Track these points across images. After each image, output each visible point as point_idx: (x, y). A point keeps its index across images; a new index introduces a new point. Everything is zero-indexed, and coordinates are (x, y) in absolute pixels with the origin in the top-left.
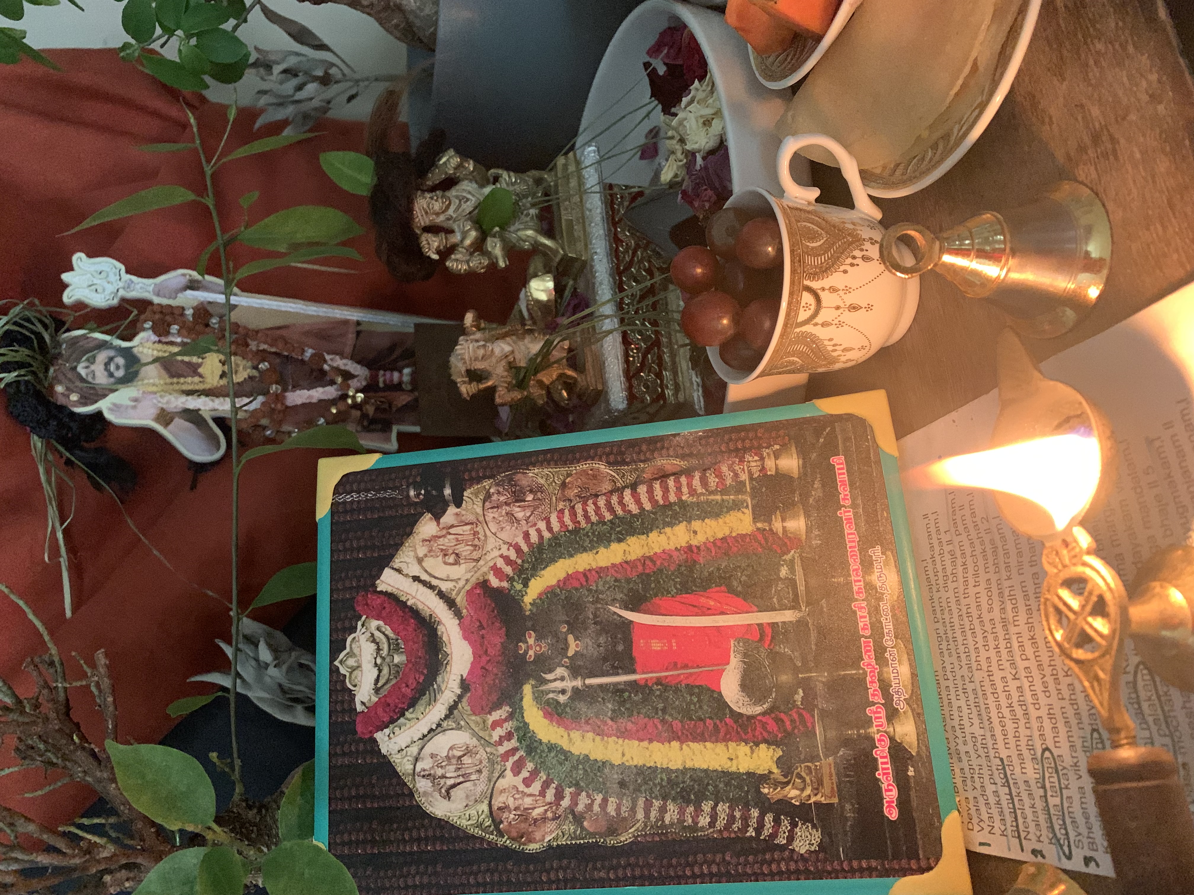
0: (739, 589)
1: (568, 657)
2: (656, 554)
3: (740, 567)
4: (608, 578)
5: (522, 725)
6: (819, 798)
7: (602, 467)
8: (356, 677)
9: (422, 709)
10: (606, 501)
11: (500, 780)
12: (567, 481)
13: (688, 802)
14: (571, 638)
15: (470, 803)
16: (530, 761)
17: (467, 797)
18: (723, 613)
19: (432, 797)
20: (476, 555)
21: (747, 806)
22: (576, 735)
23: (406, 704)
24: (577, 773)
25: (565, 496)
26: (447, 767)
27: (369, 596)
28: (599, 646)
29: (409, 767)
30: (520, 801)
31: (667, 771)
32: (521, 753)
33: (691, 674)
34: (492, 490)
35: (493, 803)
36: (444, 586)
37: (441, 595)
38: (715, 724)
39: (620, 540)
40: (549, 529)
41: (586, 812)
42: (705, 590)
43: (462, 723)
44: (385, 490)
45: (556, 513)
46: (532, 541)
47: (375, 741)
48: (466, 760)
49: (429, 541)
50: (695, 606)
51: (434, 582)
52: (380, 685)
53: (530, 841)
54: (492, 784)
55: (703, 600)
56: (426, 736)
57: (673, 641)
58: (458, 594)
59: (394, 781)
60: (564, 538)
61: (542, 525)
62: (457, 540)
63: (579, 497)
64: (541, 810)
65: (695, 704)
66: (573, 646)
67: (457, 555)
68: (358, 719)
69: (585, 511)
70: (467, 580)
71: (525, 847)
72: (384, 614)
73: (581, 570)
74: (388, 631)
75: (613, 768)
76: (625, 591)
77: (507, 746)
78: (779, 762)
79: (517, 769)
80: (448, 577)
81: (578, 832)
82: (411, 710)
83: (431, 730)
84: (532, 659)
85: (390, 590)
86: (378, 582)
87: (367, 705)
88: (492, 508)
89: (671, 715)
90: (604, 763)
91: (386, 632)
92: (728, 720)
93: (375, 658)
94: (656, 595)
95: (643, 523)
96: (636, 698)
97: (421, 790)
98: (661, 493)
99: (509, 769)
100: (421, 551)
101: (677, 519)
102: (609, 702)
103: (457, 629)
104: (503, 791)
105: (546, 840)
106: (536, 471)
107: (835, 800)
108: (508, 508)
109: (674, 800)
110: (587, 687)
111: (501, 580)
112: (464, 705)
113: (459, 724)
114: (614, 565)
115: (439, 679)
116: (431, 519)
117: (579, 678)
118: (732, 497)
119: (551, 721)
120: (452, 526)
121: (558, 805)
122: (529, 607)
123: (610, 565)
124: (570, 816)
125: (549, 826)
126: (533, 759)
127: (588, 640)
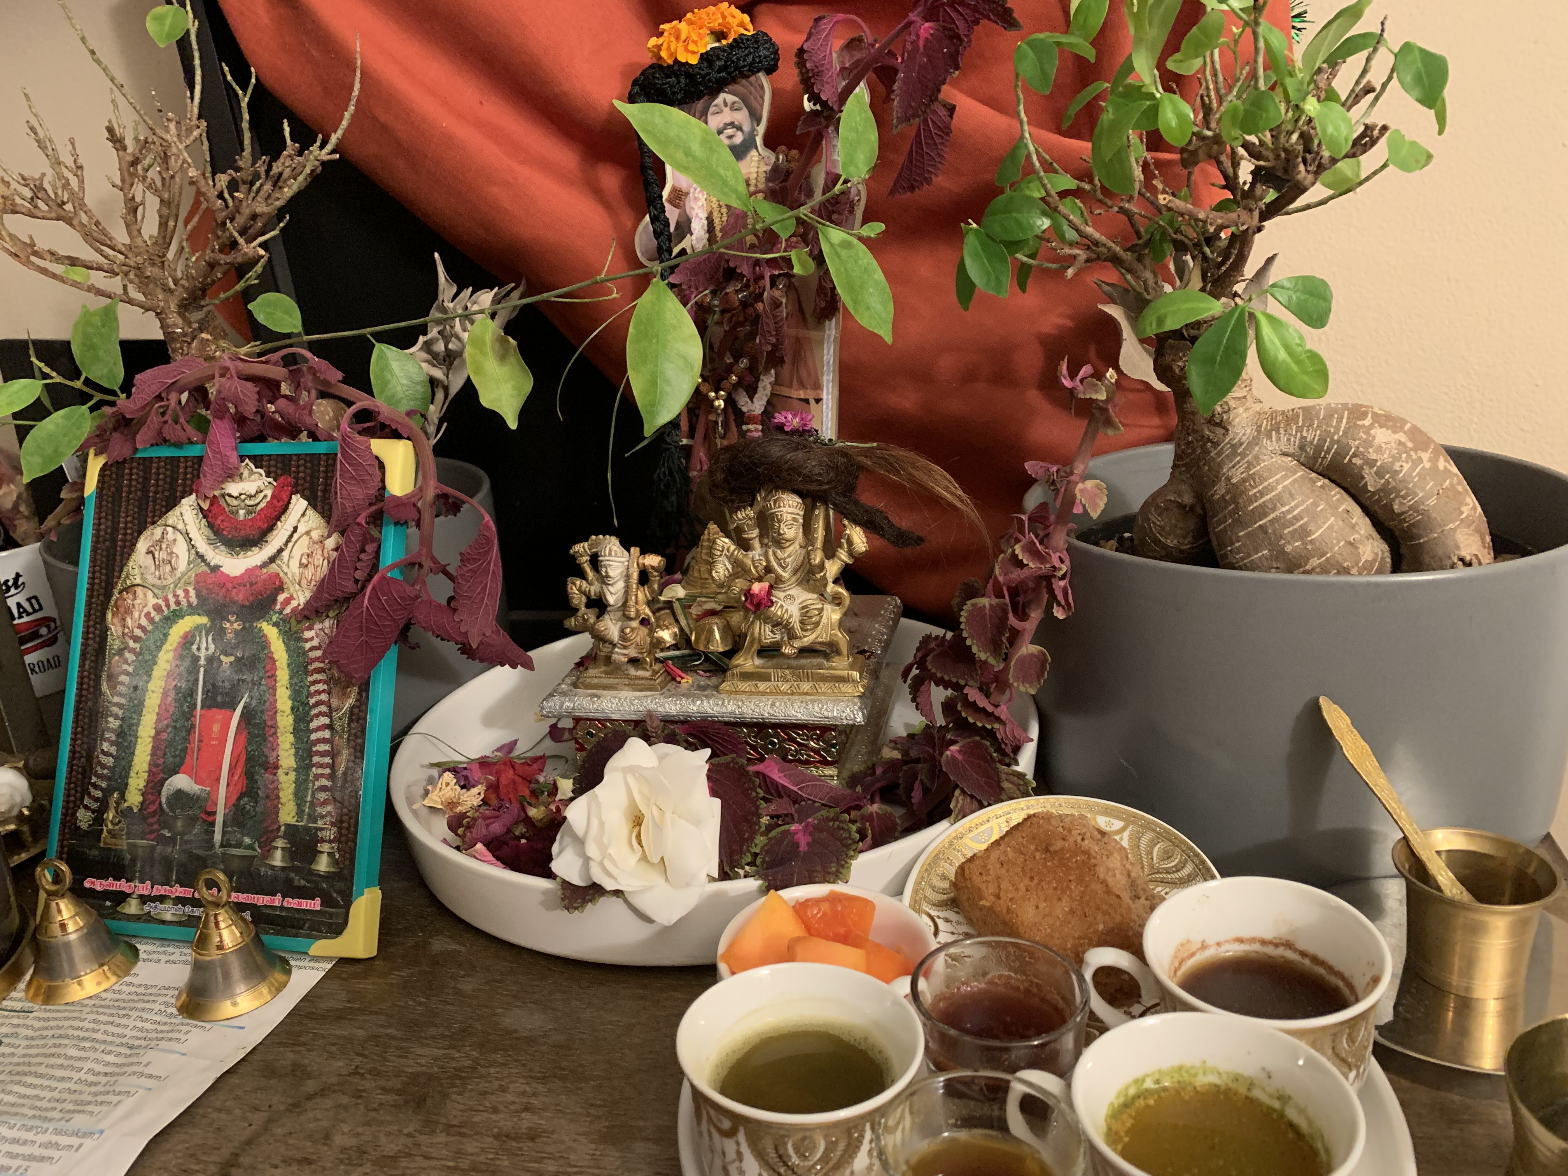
0: (242, 802)
1: (220, 655)
2: (278, 738)
3: (257, 806)
4: (268, 695)
5: (183, 614)
6: (105, 833)
7: (351, 701)
9: (205, 533)
10: (324, 702)
11: (152, 594)
13: (118, 736)
14: (232, 659)
16: (160, 618)
17: (146, 567)
18: (228, 785)
20: (304, 582)
21: (109, 779)
22: (170, 655)
24: (147, 654)
26: (166, 553)
28: (223, 681)
30: (137, 609)
31: (138, 725)
32: (166, 612)
33: (193, 752)
35: (140, 587)
36: (285, 554)
38: (160, 765)
41: (123, 658)
42: (246, 774)
48: (168, 568)
50: (237, 761)
51: (290, 545)
53: (113, 615)
55: (239, 771)
56: (188, 536)
57: (217, 741)
58: (279, 566)
60: (303, 660)
64: (130, 624)
65: (174, 752)
66: (226, 660)
69: (319, 682)
70: (286, 574)
71: (110, 610)
76: (256, 708)
77: (172, 600)
78: (130, 808)
79: (158, 608)
80: (292, 557)
82: (206, 524)
83: (191, 539)
84: (223, 625)
85: (291, 506)
86: (299, 495)
89: (171, 732)
92: (161, 775)
96: (185, 707)
99: (158, 601)
100: (315, 534)
101: (299, 760)
103: (253, 565)
104: (145, 594)
105: (112, 627)
107: (102, 845)
109: (121, 726)
110: (199, 668)
111: (282, 603)
112: (204, 568)
114: (277, 701)
117: (205, 663)
118: (307, 810)
119: (182, 637)
120: (329, 562)
121: (131, 638)
122: (259, 626)
125: (120, 630)
126: (161, 620)
127: (228, 673)
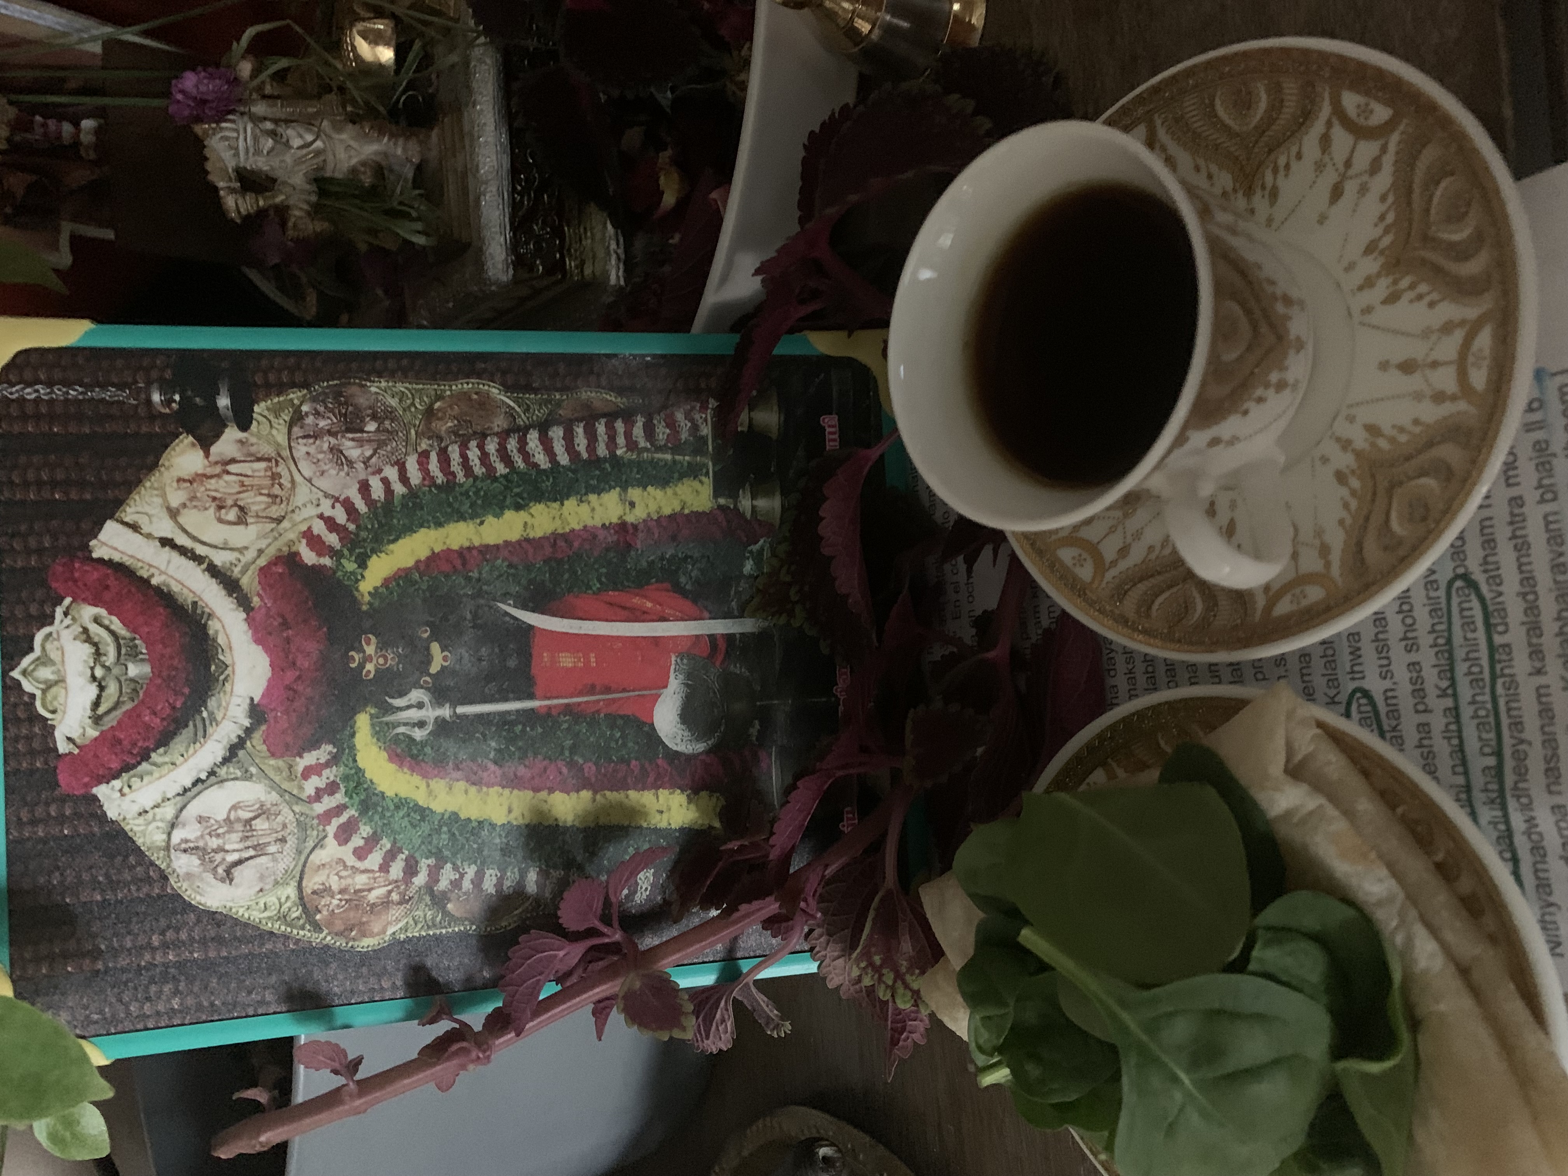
0: (688, 587)
1: (430, 675)
2: (573, 531)
3: (691, 557)
4: (499, 561)
5: (353, 771)
7: (495, 391)
8: (55, 698)
9: (182, 750)
10: (499, 444)
11: (317, 851)
12: (437, 405)
14: (435, 647)
15: (267, 887)
16: (365, 824)
17: (262, 878)
18: (664, 619)
19: (202, 880)
20: (275, 511)
22: (439, 785)
23: (152, 741)
24: (440, 839)
25: (429, 429)
26: (227, 836)
27: (77, 565)
28: (480, 660)
29: (159, 838)
30: (349, 881)
32: (352, 812)
33: (614, 700)
34: (305, 408)
35: (304, 884)
36: (220, 558)
37: (213, 571)
38: (642, 767)
39: (518, 507)
40: (404, 479)
41: (451, 891)
42: (640, 586)
43: (253, 770)
44: (103, 386)
45: (416, 456)
46: (375, 496)
47: (95, 799)
48: (260, 825)
49: (191, 482)
50: (624, 608)
51: (200, 550)
52: (101, 710)
53: (365, 935)
54: (303, 858)
55: (636, 601)
56: (190, 789)
57: (592, 655)
58: (244, 571)
59: (132, 860)
60: (428, 497)
61: (391, 473)
62: (243, 486)
63: (456, 434)
64: (382, 891)
65: (617, 741)
66: (438, 659)
67: (241, 509)
68: (61, 766)
69: (464, 457)
70: (260, 552)
71: (356, 944)
72: (107, 596)
73: (455, 547)
74: (116, 624)
75: (494, 829)
76: (524, 582)
77: (329, 802)
78: (722, 814)
79: (345, 834)
80: (226, 543)
81: (438, 919)
82: (161, 750)
83: (198, 781)
84: (371, 676)
85: (117, 557)
86: (93, 543)
87: (78, 741)
88: (304, 437)
89: (583, 756)
90: (480, 823)
91: (113, 627)
92: (659, 760)
93: (92, 669)
94: (570, 590)
95: (554, 484)
96: (533, 733)
97: (181, 871)
98: (586, 442)
99: (331, 835)
100: (176, 498)
101: (607, 483)
102: (492, 738)
103: (244, 626)
104: (320, 868)
105: (390, 931)
106: (383, 384)
108: (333, 441)
110: (459, 717)
111: (320, 554)
112: (256, 742)
113: (247, 771)
114: (507, 543)
115: (212, 703)
116: (193, 445)
117: (447, 705)
118: (687, 458)
119: (401, 766)
120: (233, 461)
121: (409, 883)
122: (367, 598)
123: (500, 542)
124: (427, 899)
125: (395, 912)
126: (371, 820)
127: (463, 651)
